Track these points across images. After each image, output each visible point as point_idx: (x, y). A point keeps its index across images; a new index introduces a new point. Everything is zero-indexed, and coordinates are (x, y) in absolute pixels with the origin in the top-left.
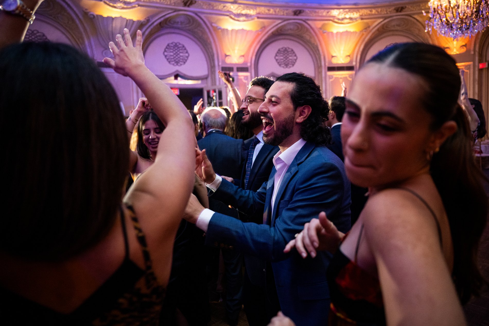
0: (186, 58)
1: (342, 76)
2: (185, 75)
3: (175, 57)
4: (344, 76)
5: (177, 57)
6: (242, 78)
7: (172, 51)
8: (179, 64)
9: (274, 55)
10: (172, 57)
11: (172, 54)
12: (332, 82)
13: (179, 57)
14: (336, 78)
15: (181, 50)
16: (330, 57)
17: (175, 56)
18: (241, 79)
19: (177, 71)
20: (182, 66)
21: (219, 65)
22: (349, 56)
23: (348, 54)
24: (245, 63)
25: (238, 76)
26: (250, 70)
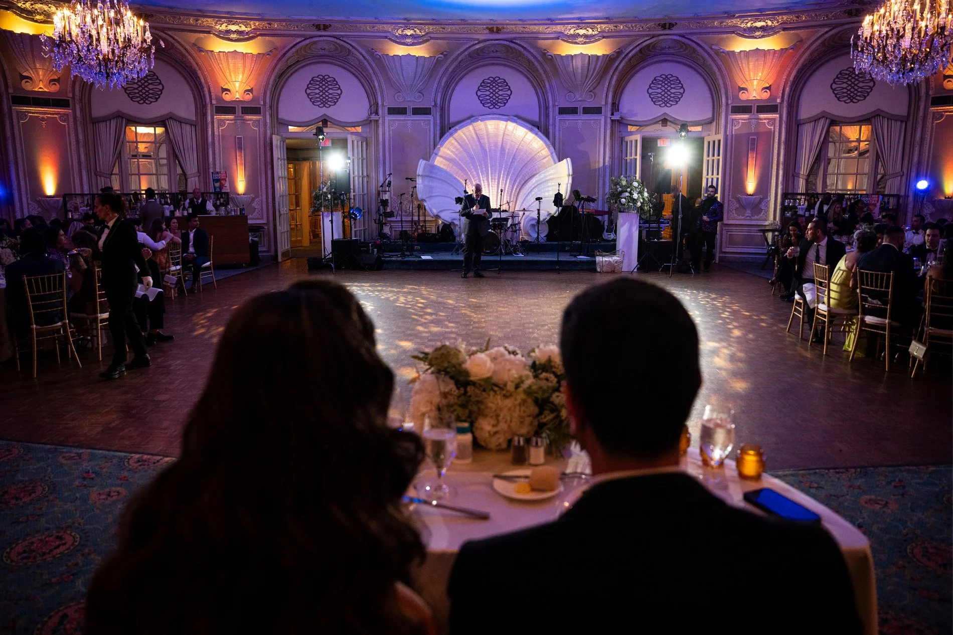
0: (680, 96)
2: (676, 120)
3: (663, 95)
6: (765, 121)
7: (659, 86)
10: (659, 95)
12: (938, 124)
13: (669, 95)
14: (948, 117)
15: (674, 84)
19: (665, 114)
20: (673, 107)
21: (727, 104)
24: (773, 99)
25: (758, 119)
26: (779, 109)
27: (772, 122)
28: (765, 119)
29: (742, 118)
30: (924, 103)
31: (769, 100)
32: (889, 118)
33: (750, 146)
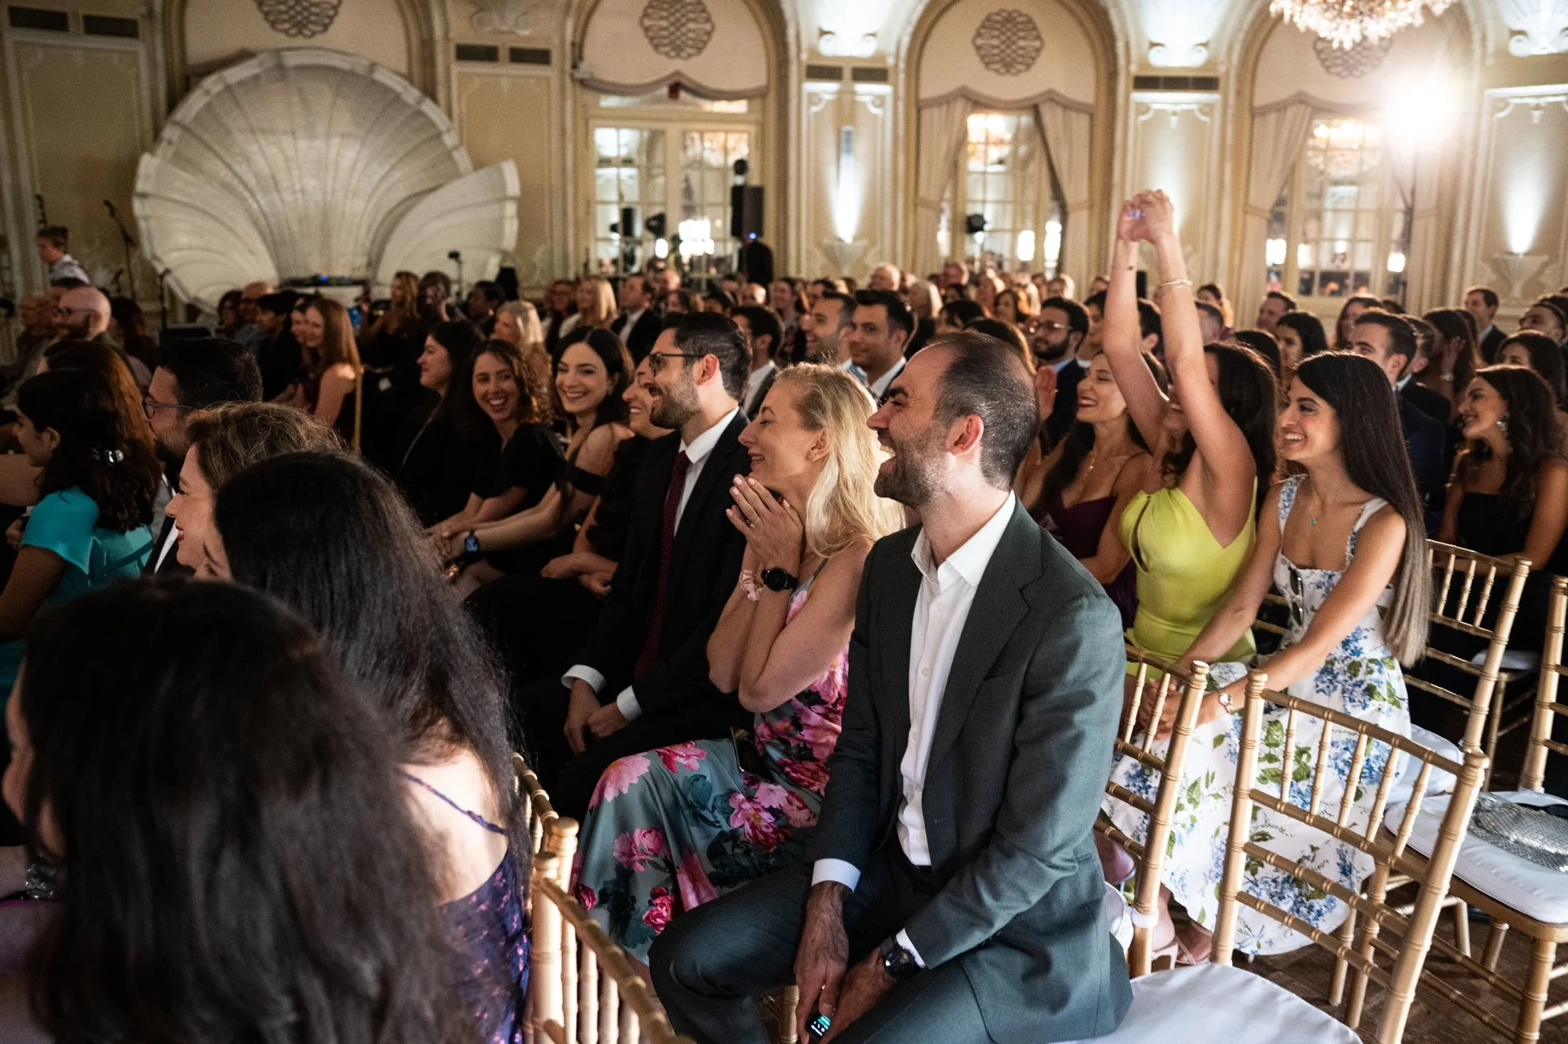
0: (705, 38)
1: (1178, 108)
2: (699, 86)
3: (672, 33)
4: (1186, 107)
5: (678, 34)
6: (867, 99)
7: (665, 14)
8: (683, 54)
9: (972, 33)
10: (665, 33)
11: (664, 23)
12: (1145, 122)
13: (684, 34)
14: (1158, 112)
15: (692, 12)
16: (1146, 45)
17: (672, 29)
18: (864, 103)
19: (677, 73)
20: (693, 60)
21: (799, 61)
22: (1205, 45)
23: (1203, 40)
24: (880, 56)
25: (854, 93)
26: (891, 76)
27: (880, 101)
28: (868, 94)
29: (826, 89)
30: (1123, 83)
31: (873, 58)
32: (1068, 106)
33: (843, 145)
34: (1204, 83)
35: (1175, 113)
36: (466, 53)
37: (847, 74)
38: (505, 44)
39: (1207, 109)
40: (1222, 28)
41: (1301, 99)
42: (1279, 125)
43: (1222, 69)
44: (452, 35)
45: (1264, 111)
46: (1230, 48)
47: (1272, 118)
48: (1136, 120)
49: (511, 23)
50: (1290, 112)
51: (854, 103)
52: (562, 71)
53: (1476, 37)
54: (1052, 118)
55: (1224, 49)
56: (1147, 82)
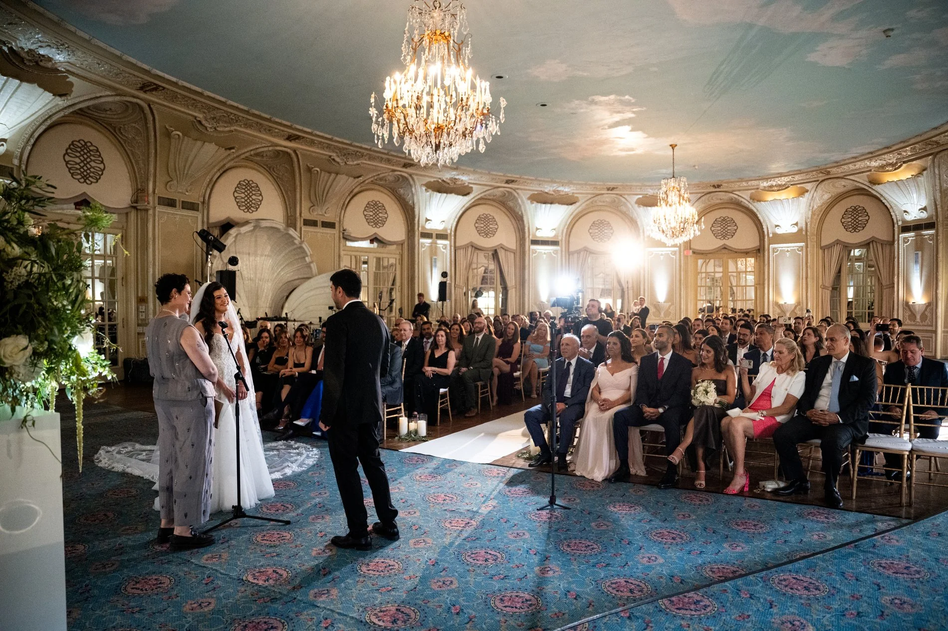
0: (385, 220)
2: (383, 239)
4: (548, 251)
5: (376, 218)
6: (441, 246)
7: (371, 210)
8: (378, 226)
10: (372, 217)
12: (535, 256)
13: (378, 218)
15: (381, 210)
16: (535, 229)
18: (440, 248)
19: (374, 234)
20: (381, 228)
21: (419, 230)
23: (554, 228)
24: (445, 230)
25: (436, 243)
26: (449, 237)
27: (445, 247)
28: (441, 244)
29: (426, 242)
30: (527, 243)
31: (443, 230)
32: (506, 250)
33: (433, 264)
34: (554, 243)
35: (545, 253)
36: (307, 223)
37: (434, 236)
38: (320, 219)
39: (556, 252)
40: (560, 224)
41: (586, 250)
42: (578, 258)
43: (560, 238)
44: (303, 215)
45: (573, 253)
46: (563, 231)
47: (576, 255)
48: (533, 256)
49: (324, 212)
50: (582, 253)
51: (436, 248)
52: (340, 232)
53: (641, 231)
54: (501, 254)
55: (561, 231)
56: (535, 242)
